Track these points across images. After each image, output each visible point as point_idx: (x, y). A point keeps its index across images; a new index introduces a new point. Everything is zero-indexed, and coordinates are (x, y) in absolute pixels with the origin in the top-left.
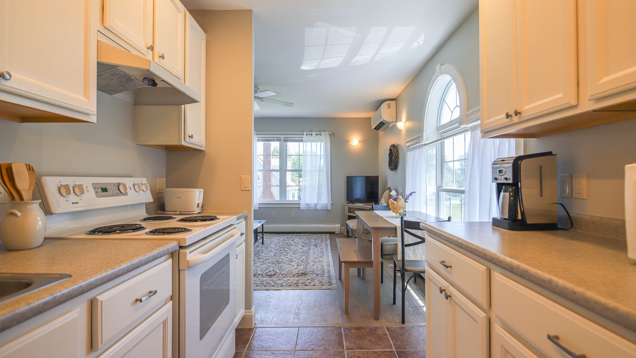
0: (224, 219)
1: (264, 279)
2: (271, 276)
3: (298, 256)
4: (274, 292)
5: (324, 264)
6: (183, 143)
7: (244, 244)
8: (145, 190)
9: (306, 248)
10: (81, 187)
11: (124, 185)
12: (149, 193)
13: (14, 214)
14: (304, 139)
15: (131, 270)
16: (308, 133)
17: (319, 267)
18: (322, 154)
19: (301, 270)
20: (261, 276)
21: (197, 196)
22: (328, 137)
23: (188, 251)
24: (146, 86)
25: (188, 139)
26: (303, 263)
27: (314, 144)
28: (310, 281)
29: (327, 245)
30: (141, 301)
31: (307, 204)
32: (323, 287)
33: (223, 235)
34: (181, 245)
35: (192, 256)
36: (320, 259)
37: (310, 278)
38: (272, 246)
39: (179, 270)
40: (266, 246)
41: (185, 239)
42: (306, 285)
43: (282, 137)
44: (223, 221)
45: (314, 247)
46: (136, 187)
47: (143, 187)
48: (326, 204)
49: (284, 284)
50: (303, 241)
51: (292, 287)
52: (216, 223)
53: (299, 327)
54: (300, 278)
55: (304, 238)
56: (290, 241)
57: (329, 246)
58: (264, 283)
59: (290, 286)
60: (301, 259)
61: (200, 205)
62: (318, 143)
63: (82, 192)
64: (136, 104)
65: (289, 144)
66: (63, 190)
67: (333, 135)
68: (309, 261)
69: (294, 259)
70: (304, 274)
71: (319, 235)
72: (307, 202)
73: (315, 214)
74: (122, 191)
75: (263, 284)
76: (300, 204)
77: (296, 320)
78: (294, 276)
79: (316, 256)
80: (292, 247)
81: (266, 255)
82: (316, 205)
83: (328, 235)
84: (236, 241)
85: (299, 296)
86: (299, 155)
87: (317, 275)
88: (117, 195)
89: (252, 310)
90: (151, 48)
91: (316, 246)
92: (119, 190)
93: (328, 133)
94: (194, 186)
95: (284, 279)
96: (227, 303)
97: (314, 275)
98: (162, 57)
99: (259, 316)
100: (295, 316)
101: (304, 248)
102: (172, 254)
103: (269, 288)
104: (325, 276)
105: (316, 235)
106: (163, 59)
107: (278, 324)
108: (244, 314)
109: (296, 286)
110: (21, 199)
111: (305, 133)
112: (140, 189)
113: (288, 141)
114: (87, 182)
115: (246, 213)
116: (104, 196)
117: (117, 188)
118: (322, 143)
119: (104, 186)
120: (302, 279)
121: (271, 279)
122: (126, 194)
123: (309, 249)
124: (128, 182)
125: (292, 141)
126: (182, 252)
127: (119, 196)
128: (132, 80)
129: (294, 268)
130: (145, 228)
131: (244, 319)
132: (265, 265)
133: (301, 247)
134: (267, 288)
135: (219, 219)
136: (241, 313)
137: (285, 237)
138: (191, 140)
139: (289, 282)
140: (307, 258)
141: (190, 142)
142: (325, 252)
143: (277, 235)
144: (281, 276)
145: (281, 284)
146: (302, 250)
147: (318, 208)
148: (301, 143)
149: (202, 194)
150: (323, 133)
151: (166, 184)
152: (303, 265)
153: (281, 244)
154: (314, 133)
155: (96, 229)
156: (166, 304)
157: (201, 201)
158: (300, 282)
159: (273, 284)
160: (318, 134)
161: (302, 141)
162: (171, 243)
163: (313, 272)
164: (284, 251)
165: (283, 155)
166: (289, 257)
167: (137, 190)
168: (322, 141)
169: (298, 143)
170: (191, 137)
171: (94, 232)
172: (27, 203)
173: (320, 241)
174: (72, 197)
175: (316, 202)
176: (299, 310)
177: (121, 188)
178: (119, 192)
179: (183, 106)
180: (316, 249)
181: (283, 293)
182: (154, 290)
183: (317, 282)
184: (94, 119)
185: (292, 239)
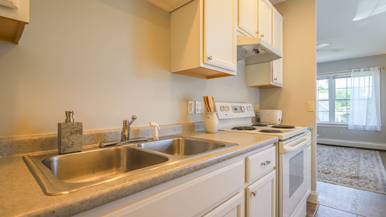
0: (299, 129)
1: (321, 174)
2: (326, 173)
3: (349, 163)
4: (331, 185)
5: (376, 174)
6: (272, 84)
7: (310, 147)
8: (252, 110)
9: (356, 159)
10: (228, 107)
11: (243, 107)
12: (253, 111)
13: (208, 117)
14: (351, 75)
15: (261, 147)
16: (355, 70)
17: (372, 176)
18: (371, 85)
19: (353, 174)
20: (318, 172)
21: (278, 114)
22: (378, 72)
23: (284, 143)
24: (254, 54)
25: (274, 81)
26: (354, 170)
27: (362, 78)
28: (363, 184)
29: (377, 160)
30: (264, 164)
31: (355, 126)
32: (378, 191)
33: (300, 138)
34: (280, 139)
35: (286, 146)
36: (373, 170)
37: (363, 181)
38: (324, 153)
39: (279, 153)
40: (319, 153)
41: (282, 136)
42: (360, 186)
43: (331, 75)
44: (298, 129)
45: (363, 159)
46: (248, 108)
47: (251, 109)
48: (375, 126)
49: (339, 181)
50: (352, 153)
51: (347, 185)
52: (294, 130)
53: (357, 215)
54: (353, 180)
55: (353, 151)
56: (339, 152)
57: (380, 161)
58: (322, 177)
59: (344, 183)
60: (352, 166)
61: (281, 120)
62: (366, 77)
63: (229, 110)
64: (246, 65)
65: (337, 80)
66: (222, 109)
67: (384, 68)
68: (361, 169)
69: (345, 165)
70: (358, 178)
71: (368, 151)
72: (355, 124)
73: (363, 134)
74: (243, 110)
75: (320, 177)
76: (348, 125)
77: (354, 209)
78: (347, 177)
79: (367, 166)
80: (342, 156)
81: (320, 159)
82: (364, 126)
83: (378, 152)
84: (307, 144)
85: (354, 192)
86: (347, 88)
87: (371, 181)
88: (240, 112)
89: (316, 191)
90: (258, 33)
91: (366, 158)
92: (241, 110)
93: (377, 68)
94: (276, 108)
95: (339, 178)
96: (302, 181)
97: (367, 181)
98: (262, 36)
99: (321, 198)
100: (353, 206)
101: (354, 159)
102: (275, 144)
103: (326, 181)
104: (379, 183)
105: (365, 150)
106: (263, 37)
107: (337, 207)
108: (310, 192)
109: (351, 185)
110: (211, 111)
111: (353, 70)
112: (250, 109)
113: (336, 78)
114: (230, 105)
115: (311, 126)
116: (236, 112)
117: (240, 108)
118: (371, 77)
119: (236, 108)
120: (355, 181)
121: (327, 175)
122: (244, 112)
123: (359, 160)
124: (245, 105)
125: (339, 78)
126: (281, 143)
127: (241, 112)
128: (247, 52)
129: (346, 171)
130: (256, 129)
131: (310, 196)
132: (320, 165)
133: (351, 158)
134: (323, 180)
135: (296, 128)
136: (309, 191)
137: (335, 148)
138: (276, 81)
139: (343, 180)
140: (358, 166)
141: (275, 82)
142: (376, 165)
143: (327, 146)
144: (335, 175)
145: (336, 180)
146: (352, 160)
147: (367, 129)
148: (349, 79)
149: (281, 113)
150: (371, 68)
151: (260, 108)
152: (355, 171)
153: (332, 153)
154: (362, 70)
155: (235, 128)
156: (272, 171)
157: (281, 118)
158: (354, 183)
159: (329, 179)
160: (366, 70)
161: (350, 77)
162: (274, 137)
163: (366, 178)
164: (335, 158)
165: (332, 89)
166: (341, 163)
167: (249, 110)
168: (371, 75)
169: (346, 79)
170: (276, 79)
171: (234, 129)
172: (212, 113)
173: (369, 156)
174: (225, 112)
175: (365, 124)
176: (356, 202)
177: (242, 108)
178: (241, 111)
179: (271, 62)
180: (366, 161)
181: (339, 187)
182: (269, 161)
183: (372, 187)
184: (235, 74)
185: (341, 151)
